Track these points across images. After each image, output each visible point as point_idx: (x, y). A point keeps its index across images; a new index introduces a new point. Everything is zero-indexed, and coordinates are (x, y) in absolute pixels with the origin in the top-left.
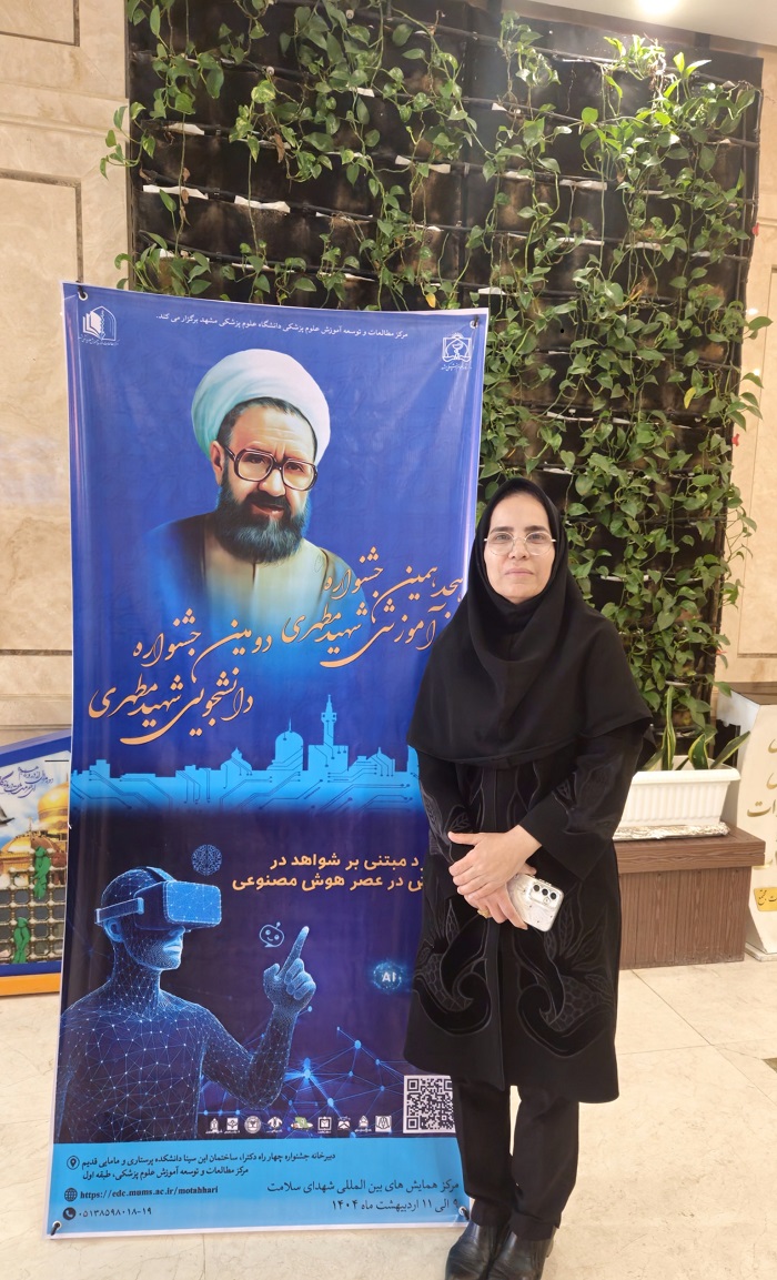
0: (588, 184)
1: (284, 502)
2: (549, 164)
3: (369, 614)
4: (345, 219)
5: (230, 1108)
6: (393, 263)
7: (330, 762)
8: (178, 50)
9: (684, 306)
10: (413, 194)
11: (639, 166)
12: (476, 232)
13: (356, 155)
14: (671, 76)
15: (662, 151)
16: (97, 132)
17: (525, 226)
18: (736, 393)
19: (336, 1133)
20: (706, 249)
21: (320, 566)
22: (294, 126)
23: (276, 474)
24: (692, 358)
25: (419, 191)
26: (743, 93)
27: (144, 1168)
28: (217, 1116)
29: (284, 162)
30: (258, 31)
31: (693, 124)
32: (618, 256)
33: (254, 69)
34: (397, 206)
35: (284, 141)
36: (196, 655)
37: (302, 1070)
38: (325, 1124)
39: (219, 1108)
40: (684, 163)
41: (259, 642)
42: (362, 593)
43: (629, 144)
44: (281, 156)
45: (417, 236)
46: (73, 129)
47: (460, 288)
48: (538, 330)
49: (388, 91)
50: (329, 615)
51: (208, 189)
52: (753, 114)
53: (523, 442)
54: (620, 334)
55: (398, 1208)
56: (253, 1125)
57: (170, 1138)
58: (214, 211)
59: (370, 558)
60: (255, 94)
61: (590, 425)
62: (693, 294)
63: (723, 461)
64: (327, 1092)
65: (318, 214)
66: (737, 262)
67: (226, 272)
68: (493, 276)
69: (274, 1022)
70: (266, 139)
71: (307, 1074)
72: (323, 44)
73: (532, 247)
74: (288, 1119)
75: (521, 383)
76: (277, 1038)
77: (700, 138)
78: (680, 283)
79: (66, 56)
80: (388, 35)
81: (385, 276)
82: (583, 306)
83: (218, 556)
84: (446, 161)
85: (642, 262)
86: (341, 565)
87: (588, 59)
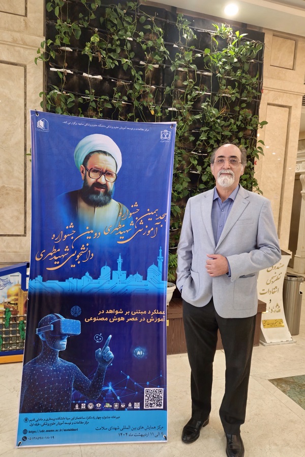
0: (206, 73)
1: (105, 186)
2: (193, 67)
3: (134, 225)
4: (122, 83)
5: (83, 400)
6: (139, 99)
7: (120, 277)
8: (64, 21)
9: (238, 116)
10: (146, 75)
11: (223, 68)
12: (168, 89)
13: (126, 60)
14: (234, 38)
15: (231, 64)
16: (34, 48)
17: (185, 87)
18: (255, 146)
19: (120, 409)
20: (246, 97)
21: (118, 208)
22: (105, 50)
23: (103, 177)
24: (241, 134)
25: (148, 74)
26: (258, 45)
27: (51, 422)
28: (78, 403)
29: (101, 62)
30: (93, 16)
31: (241, 54)
32: (216, 99)
33: (91, 29)
34: (141, 79)
35: (101, 54)
36: (74, 239)
37: (108, 386)
38: (116, 406)
39: (79, 400)
40: (238, 68)
41: (96, 234)
42: (132, 218)
43: (220, 60)
44: (100, 60)
45: (148, 90)
46: (25, 46)
47: (162, 108)
48: (189, 124)
49: (139, 40)
50: (121, 225)
51: (73, 70)
52: (261, 52)
53: (184, 162)
54: (217, 126)
55: (142, 436)
56: (91, 406)
57: (61, 411)
58: (75, 78)
59: (135, 206)
60: (92, 39)
61: (206, 157)
62: (241, 112)
63: (251, 170)
64: (117, 394)
65: (112, 80)
66: (256, 102)
67: (80, 100)
68: (173, 104)
69: (98, 369)
70: (95, 54)
71: (110, 388)
72: (116, 22)
73: (187, 95)
74: (103, 404)
75: (183, 141)
76: (100, 375)
77: (244, 60)
78: (237, 108)
79: (22, 20)
80: (138, 20)
81: (136, 103)
82: (204, 116)
83: (82, 205)
84: (157, 64)
85: (224, 101)
86: (125, 208)
87: (207, 31)
